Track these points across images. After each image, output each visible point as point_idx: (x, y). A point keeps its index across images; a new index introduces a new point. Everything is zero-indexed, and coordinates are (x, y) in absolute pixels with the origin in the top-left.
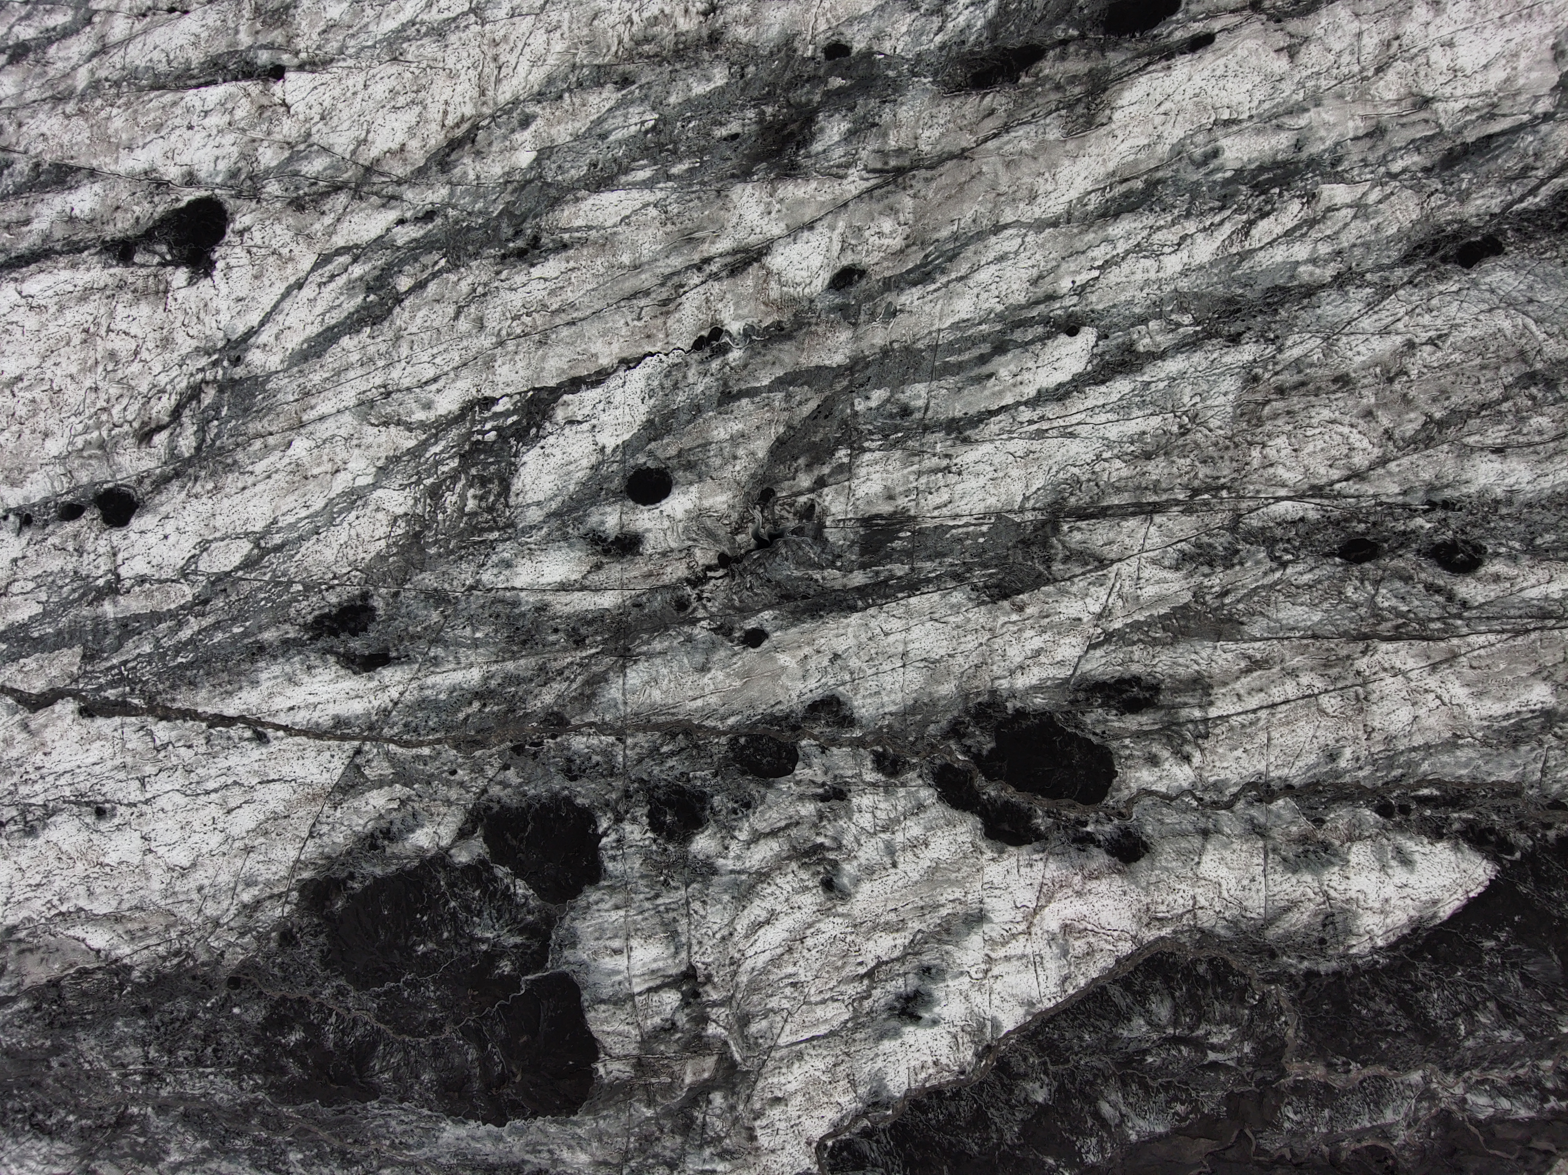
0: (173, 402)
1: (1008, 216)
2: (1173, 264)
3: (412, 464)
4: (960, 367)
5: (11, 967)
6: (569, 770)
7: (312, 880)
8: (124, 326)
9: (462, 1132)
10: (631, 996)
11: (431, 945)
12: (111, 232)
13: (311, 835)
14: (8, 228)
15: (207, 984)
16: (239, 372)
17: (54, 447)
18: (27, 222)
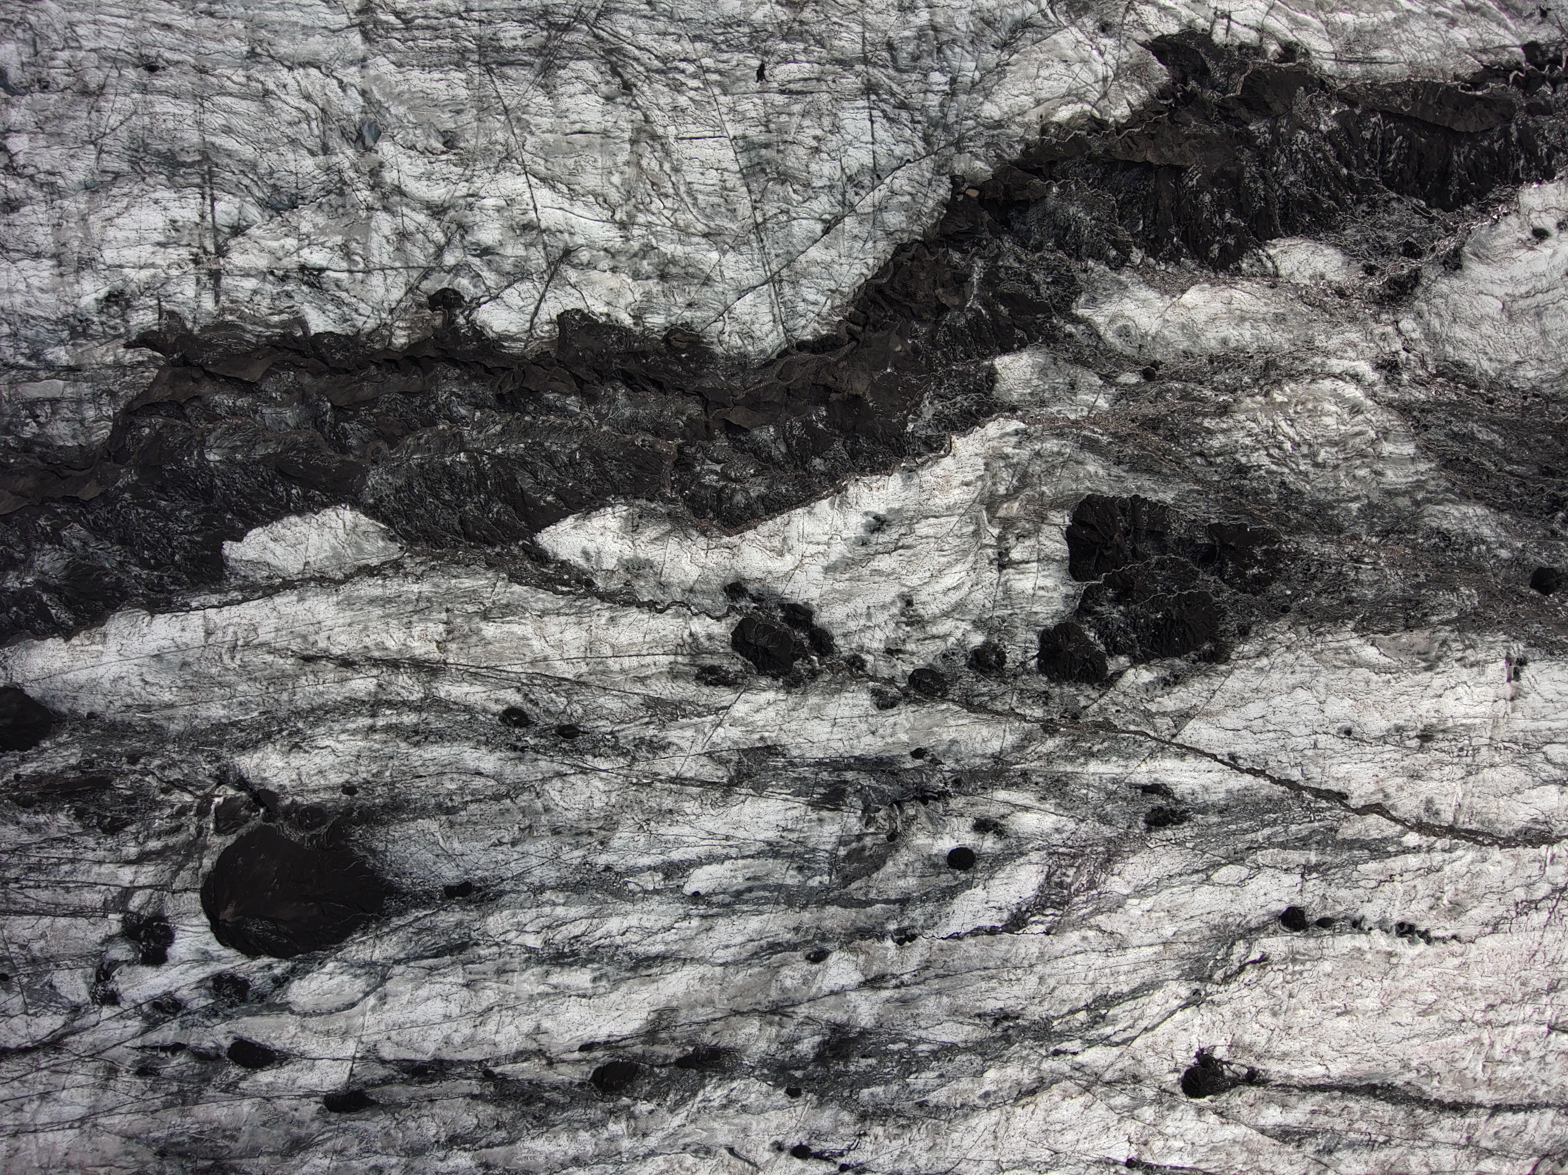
0: (1242, 976)
1: (719, 970)
2: (633, 921)
3: (1101, 905)
4: (765, 888)
6: (1047, 697)
7: (1220, 663)
8: (1263, 1030)
9: (1161, 496)
10: (1039, 561)
11: (1153, 615)
12: (1259, 1091)
13: (1214, 691)
15: (1303, 611)
16: (1196, 984)
17: (1326, 966)
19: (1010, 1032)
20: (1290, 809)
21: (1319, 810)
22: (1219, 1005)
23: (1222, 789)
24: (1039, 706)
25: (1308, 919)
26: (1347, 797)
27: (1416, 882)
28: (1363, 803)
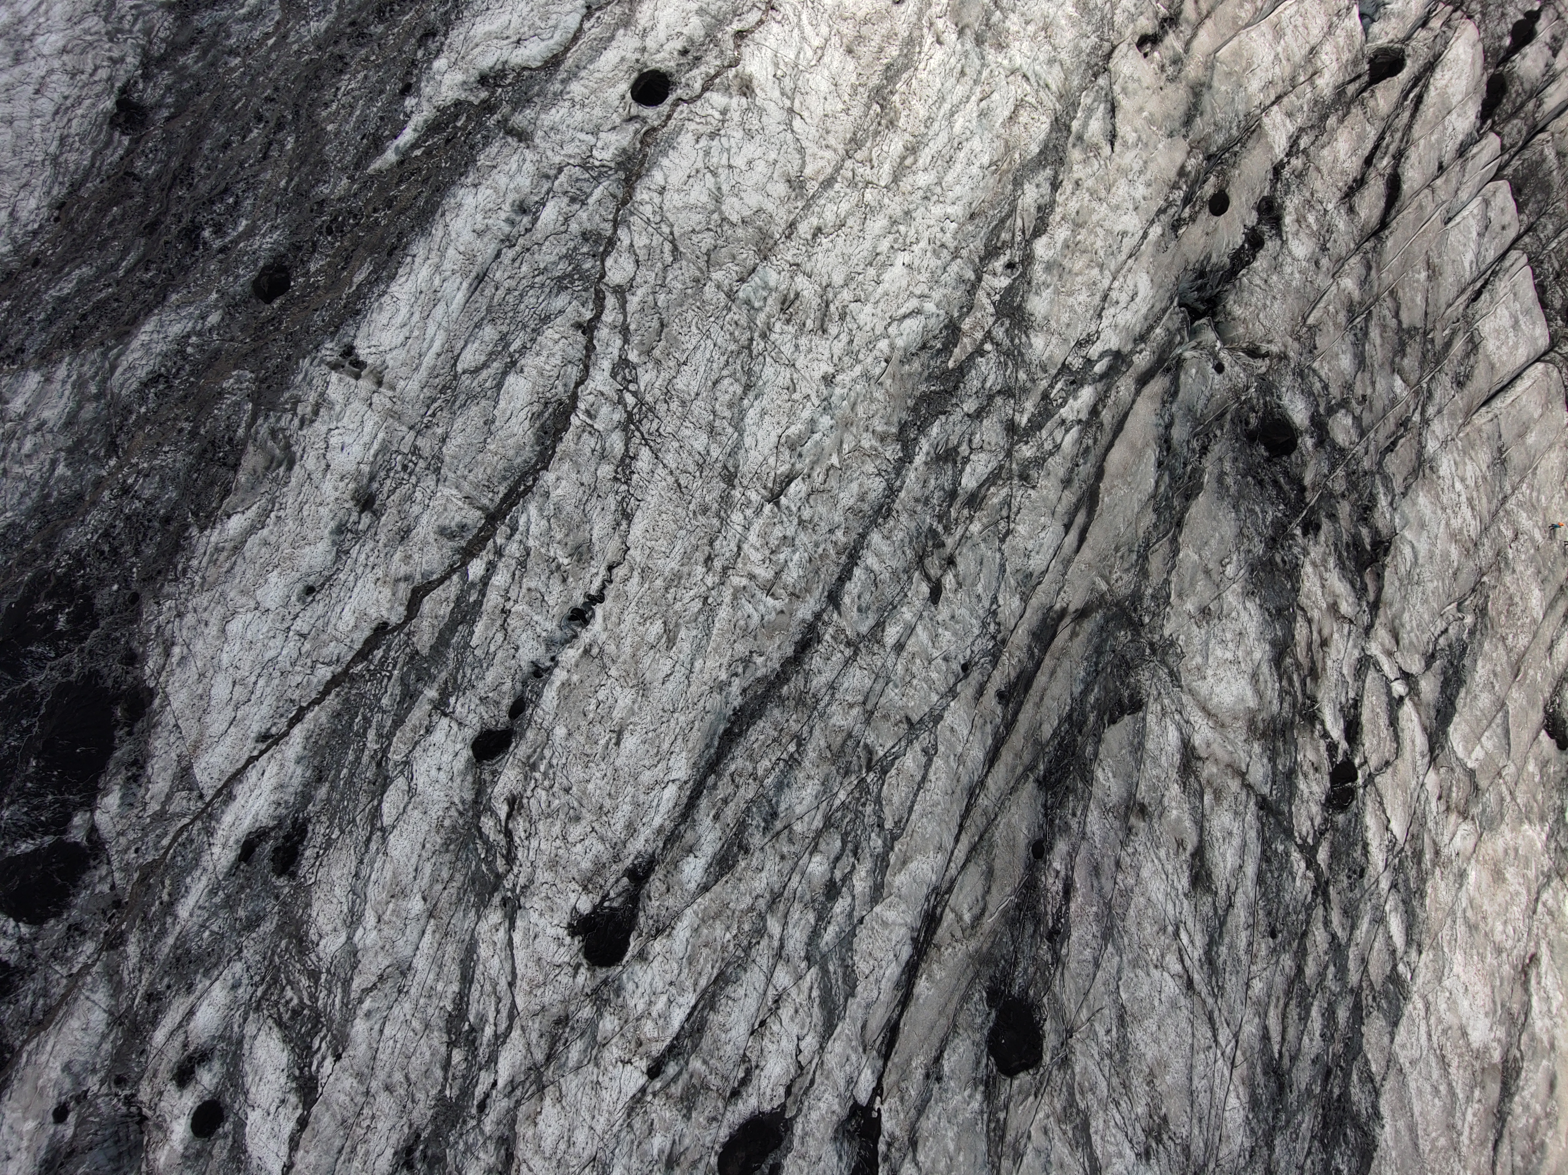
0: (516, 839)
3: (342, 975)
5: (270, 443)
6: (77, 929)
7: (151, 703)
8: (587, 842)
11: (31, 770)
12: (659, 872)
13: (177, 726)
14: (725, 801)
15: (147, 579)
16: (497, 899)
17: (560, 732)
18: (716, 817)
19: (429, 1153)
20: (362, 696)
21: (383, 662)
22: (531, 881)
23: (291, 766)
24: (82, 943)
25: (501, 727)
26: (385, 624)
27: (524, 586)
28: (402, 610)
